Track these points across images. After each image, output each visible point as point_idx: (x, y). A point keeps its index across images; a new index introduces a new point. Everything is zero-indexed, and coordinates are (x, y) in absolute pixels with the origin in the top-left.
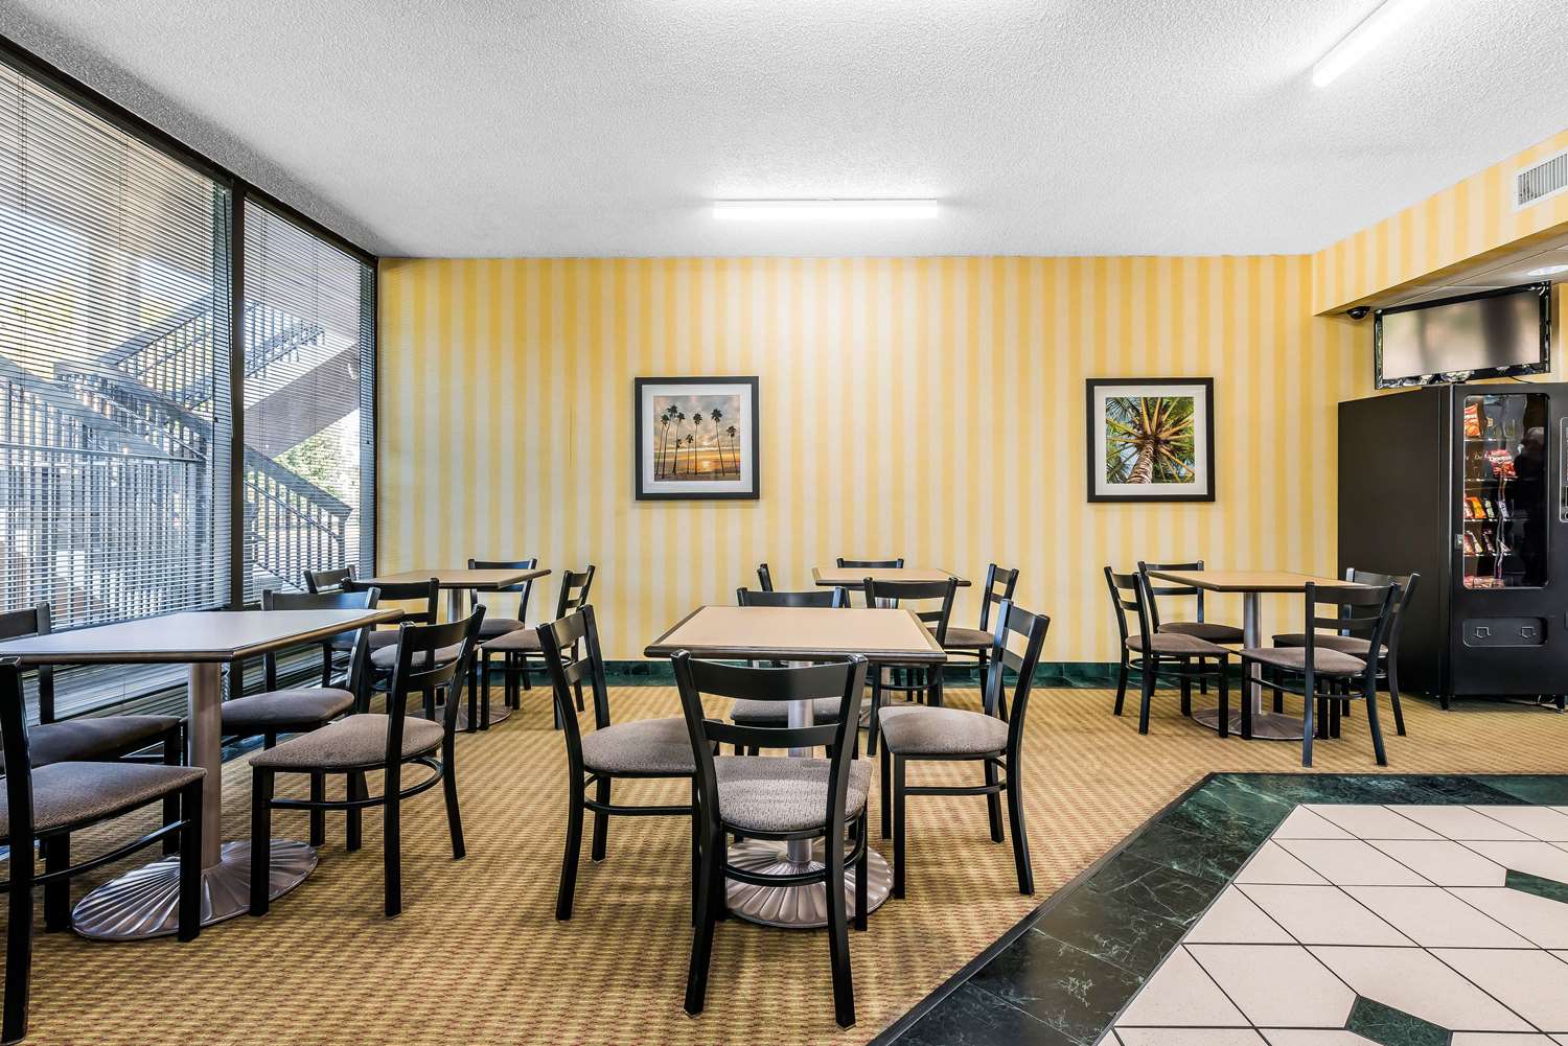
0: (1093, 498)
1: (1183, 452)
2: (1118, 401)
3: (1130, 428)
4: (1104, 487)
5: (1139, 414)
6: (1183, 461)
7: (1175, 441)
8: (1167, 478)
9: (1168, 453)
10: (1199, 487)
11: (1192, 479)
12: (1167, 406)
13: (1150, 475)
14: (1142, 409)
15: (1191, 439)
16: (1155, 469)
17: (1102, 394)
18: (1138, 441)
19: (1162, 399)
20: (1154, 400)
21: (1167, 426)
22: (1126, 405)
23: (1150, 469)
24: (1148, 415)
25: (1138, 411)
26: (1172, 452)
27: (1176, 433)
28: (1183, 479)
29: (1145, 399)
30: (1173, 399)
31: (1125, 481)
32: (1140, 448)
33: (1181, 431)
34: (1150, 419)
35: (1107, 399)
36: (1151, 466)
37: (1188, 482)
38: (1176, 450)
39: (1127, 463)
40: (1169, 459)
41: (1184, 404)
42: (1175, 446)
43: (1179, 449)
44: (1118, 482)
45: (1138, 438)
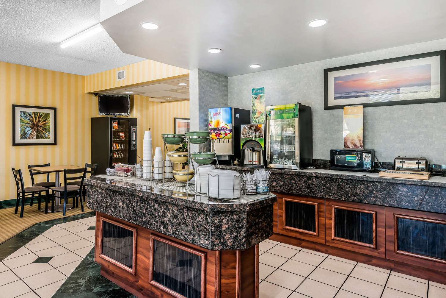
0: (14, 144)
1: (47, 130)
2: (24, 113)
3: (28, 121)
4: (18, 140)
5: (32, 117)
6: (47, 133)
7: (44, 126)
8: (41, 138)
9: (42, 130)
10: (52, 140)
11: (49, 138)
12: (42, 115)
13: (36, 137)
14: (33, 116)
15: (49, 126)
16: (37, 134)
17: (18, 110)
18: (31, 126)
19: (40, 113)
20: (37, 113)
21: (42, 122)
22: (27, 114)
23: (35, 135)
24: (35, 117)
25: (31, 116)
26: (43, 130)
27: (44, 124)
28: (46, 138)
29: (34, 113)
30: (43, 113)
31: (26, 139)
32: (32, 128)
33: (46, 123)
34: (36, 119)
35: (20, 112)
36: (36, 134)
37: (48, 139)
38: (44, 129)
39: (27, 133)
40: (42, 132)
41: (47, 115)
42: (44, 128)
43: (46, 129)
44: (24, 139)
45: (32, 125)
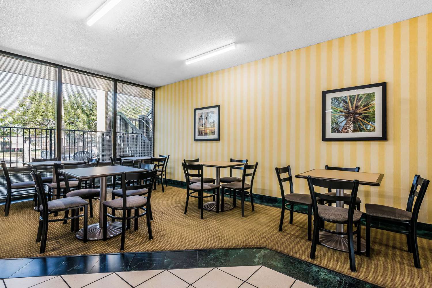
0: (325, 139)
1: (370, 118)
2: (336, 99)
3: (342, 109)
4: (329, 134)
5: (346, 103)
6: (369, 122)
7: (365, 113)
8: (360, 130)
9: (361, 119)
10: (378, 133)
11: (374, 130)
12: (361, 98)
13: (352, 129)
14: (348, 101)
15: (374, 112)
16: (354, 126)
17: (329, 96)
18: (346, 115)
19: (358, 95)
20: (354, 96)
21: (361, 107)
22: (340, 100)
23: (352, 126)
24: (351, 103)
25: (346, 102)
26: (363, 118)
27: (364, 110)
28: (369, 130)
29: (350, 96)
30: (364, 95)
31: (339, 132)
32: (347, 117)
33: (368, 108)
34: (352, 105)
35: (332, 99)
36: (352, 125)
37: (372, 131)
38: (365, 117)
39: (341, 124)
40: (361, 121)
41: (371, 96)
42: (364, 116)
43: (367, 117)
44: (336, 132)
45: (346, 113)
